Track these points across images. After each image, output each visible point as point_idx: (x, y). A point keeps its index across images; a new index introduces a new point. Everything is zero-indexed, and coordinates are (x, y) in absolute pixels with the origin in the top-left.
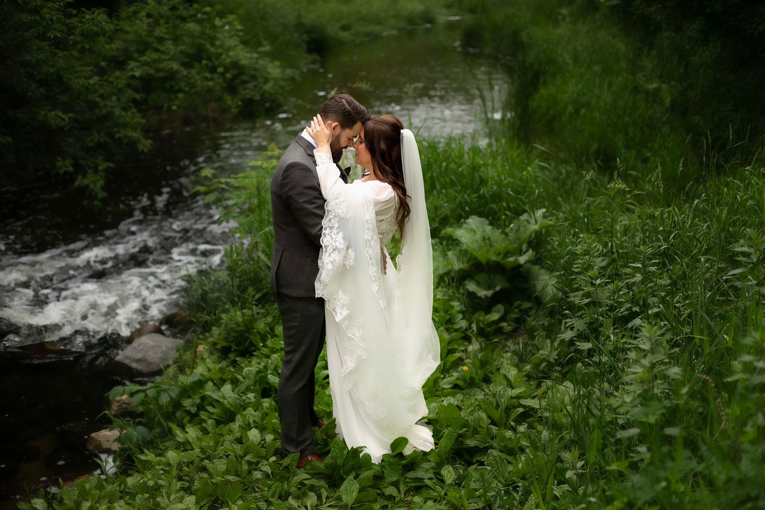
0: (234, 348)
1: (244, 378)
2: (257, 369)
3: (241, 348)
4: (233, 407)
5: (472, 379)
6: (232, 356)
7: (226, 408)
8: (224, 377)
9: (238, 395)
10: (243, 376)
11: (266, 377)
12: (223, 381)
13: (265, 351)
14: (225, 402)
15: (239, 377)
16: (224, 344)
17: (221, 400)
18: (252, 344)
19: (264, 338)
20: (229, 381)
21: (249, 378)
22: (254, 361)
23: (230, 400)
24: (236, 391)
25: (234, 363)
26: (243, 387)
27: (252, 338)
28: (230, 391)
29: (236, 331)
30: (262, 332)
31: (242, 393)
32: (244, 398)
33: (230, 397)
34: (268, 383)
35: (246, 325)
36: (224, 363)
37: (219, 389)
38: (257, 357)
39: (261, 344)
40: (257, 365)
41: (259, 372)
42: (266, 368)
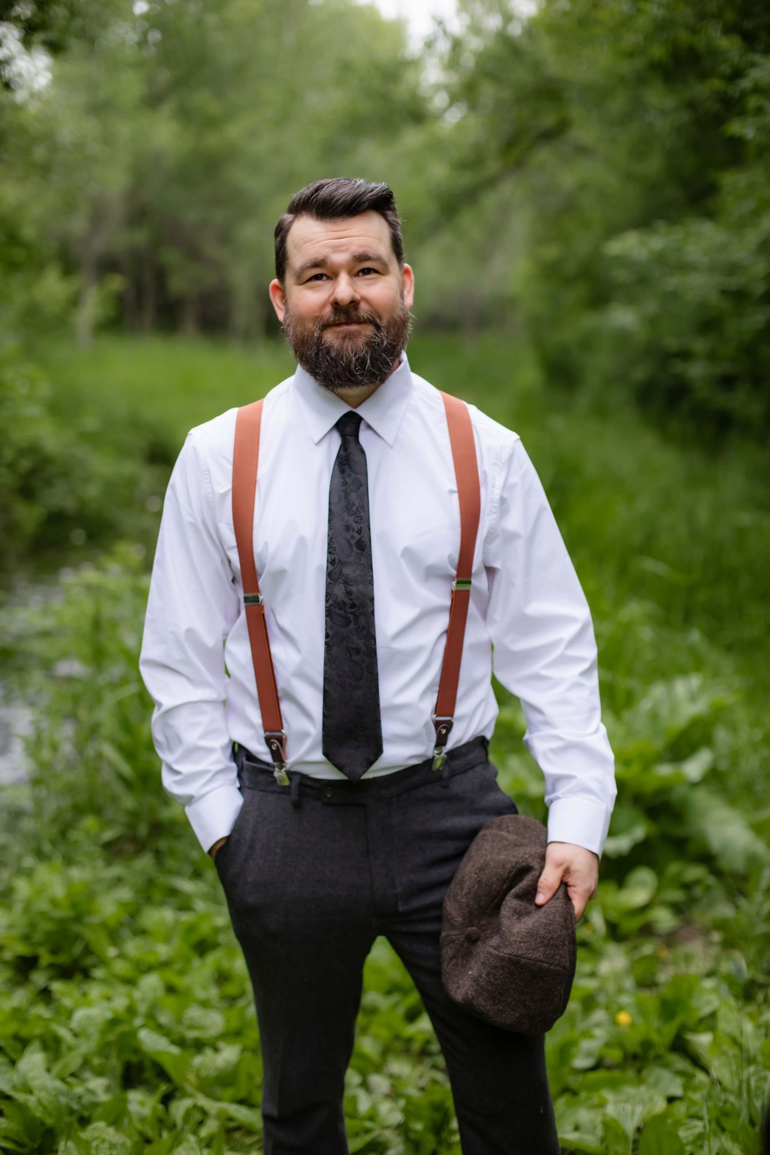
0: (45, 958)
1: (76, 1035)
2: (109, 1015)
3: (63, 959)
4: (50, 1115)
5: (647, 1045)
6: (39, 978)
7: (33, 1119)
8: (25, 1032)
9: (63, 1080)
10: (71, 1030)
11: (133, 1034)
12: (23, 1043)
13: (121, 968)
14: (32, 1101)
15: (63, 1032)
16: (22, 949)
17: (20, 1097)
18: (88, 951)
19: (114, 937)
20: (36, 1045)
21: (87, 1036)
22: (95, 991)
23: (43, 1096)
24: (57, 1068)
25: (45, 995)
26: (73, 1061)
27: (89, 934)
28: (42, 1069)
29: (51, 919)
30: (112, 922)
31: (73, 1075)
32: (79, 1090)
33: (44, 1088)
34: (137, 1050)
35: (74, 905)
36: (20, 997)
37: (13, 1063)
38: (104, 981)
39: (112, 952)
40: (105, 1004)
41: (114, 1022)
42: (131, 1011)
